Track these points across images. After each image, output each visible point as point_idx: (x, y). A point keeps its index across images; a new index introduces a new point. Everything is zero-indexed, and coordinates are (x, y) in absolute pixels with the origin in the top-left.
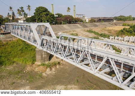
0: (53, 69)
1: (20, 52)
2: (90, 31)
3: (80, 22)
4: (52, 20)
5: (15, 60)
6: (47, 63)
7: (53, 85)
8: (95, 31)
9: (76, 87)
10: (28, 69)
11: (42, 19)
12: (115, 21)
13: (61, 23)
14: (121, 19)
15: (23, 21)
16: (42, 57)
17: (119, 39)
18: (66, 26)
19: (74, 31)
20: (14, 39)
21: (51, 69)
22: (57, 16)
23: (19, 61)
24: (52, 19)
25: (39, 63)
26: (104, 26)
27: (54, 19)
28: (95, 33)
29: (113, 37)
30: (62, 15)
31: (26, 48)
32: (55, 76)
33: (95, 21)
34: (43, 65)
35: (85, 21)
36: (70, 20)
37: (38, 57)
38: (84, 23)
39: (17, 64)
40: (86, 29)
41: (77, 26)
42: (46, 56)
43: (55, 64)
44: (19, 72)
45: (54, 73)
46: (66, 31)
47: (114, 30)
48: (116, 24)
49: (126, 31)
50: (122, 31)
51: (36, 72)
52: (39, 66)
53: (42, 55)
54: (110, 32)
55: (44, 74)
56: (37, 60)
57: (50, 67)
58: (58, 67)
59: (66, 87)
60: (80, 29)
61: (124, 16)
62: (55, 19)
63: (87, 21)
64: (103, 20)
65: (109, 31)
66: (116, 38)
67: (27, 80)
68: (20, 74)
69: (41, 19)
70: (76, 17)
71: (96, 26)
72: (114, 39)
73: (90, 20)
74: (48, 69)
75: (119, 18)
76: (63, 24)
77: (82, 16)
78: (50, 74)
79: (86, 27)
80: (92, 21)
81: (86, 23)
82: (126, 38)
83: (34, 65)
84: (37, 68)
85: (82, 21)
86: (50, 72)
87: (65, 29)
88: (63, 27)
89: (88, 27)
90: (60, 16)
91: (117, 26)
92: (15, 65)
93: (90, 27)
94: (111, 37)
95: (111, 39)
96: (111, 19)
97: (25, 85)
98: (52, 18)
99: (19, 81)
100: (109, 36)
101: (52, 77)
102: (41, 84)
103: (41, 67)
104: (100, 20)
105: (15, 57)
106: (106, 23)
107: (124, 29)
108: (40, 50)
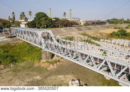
0: (55, 65)
1: (27, 52)
2: (84, 34)
3: (76, 25)
4: (50, 24)
5: (25, 58)
6: (50, 60)
7: (55, 75)
8: (88, 35)
9: (71, 76)
10: (37, 65)
11: (42, 23)
12: (107, 24)
13: (58, 27)
14: (113, 22)
17: (108, 42)
18: (63, 30)
19: (70, 34)
20: (20, 42)
21: (53, 65)
22: (55, 20)
23: (28, 59)
24: (50, 23)
25: (45, 61)
26: (98, 29)
27: (52, 23)
29: (103, 40)
30: (59, 19)
31: (31, 49)
32: (56, 69)
33: (89, 25)
34: (47, 62)
35: (81, 23)
36: (67, 24)
37: (43, 56)
38: (79, 26)
39: (27, 61)
40: (81, 32)
41: (73, 29)
42: (49, 55)
43: (56, 62)
44: (30, 67)
45: (56, 67)
46: (63, 34)
47: (105, 33)
48: (108, 27)
50: (111, 34)
51: (42, 67)
52: (44, 63)
53: (46, 55)
55: (48, 68)
56: (42, 58)
57: (53, 63)
58: (58, 63)
59: (64, 76)
60: (76, 32)
61: (116, 19)
62: (53, 23)
63: (82, 24)
64: (97, 23)
65: (101, 34)
66: (106, 40)
67: (37, 72)
68: (31, 69)
69: (41, 23)
70: (72, 20)
71: (90, 29)
72: (104, 41)
73: (85, 23)
74: (51, 65)
75: (111, 21)
76: (60, 28)
77: (77, 19)
78: (53, 68)
79: (81, 30)
80: (87, 24)
81: (81, 26)
82: (114, 40)
83: (40, 62)
84: (43, 65)
85: (77, 24)
86: (53, 67)
87: (62, 32)
88: (60, 30)
90: (57, 20)
91: (109, 30)
92: (25, 62)
93: (84, 30)
94: (101, 40)
95: (101, 41)
96: (104, 23)
97: (36, 75)
98: (51, 22)
99: (31, 73)
100: (100, 39)
101: (55, 70)
102: (47, 75)
103: (46, 63)
104: (93, 23)
105: (24, 56)
106: (99, 26)
108: (45, 51)
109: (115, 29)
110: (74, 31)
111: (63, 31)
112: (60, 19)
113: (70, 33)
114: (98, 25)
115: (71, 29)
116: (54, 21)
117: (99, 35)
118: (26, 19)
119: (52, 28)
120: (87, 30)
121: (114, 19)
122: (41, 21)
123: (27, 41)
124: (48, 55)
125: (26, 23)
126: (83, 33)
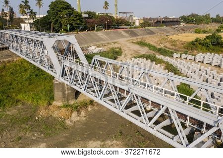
0: (83, 113)
1: (26, 83)
2: (142, 44)
3: (126, 25)
4: (78, 24)
5: (20, 97)
6: (72, 102)
7: (82, 140)
8: (149, 44)
9: (118, 143)
10: (42, 113)
11: (62, 22)
12: (182, 24)
13: (93, 29)
14: (193, 20)
15: (29, 25)
16: (64, 94)
17: (188, 59)
18: (102, 34)
19: (115, 43)
20: (15, 60)
21: (79, 113)
22: (87, 16)
23: (27, 99)
24: (78, 22)
25: (60, 104)
26: (165, 33)
27: (81, 21)
28: (149, 46)
29: (179, 55)
30: (94, 14)
31: (36, 75)
32: (85, 124)
33: (150, 25)
34: (66, 106)
35: (134, 23)
36: (110, 23)
37: (58, 94)
38: (132, 28)
39: (23, 104)
41: (120, 33)
42: (70, 91)
43: (85, 105)
44: (28, 119)
45: (84, 119)
46: (102, 42)
47: (181, 41)
48: (184, 31)
49: (200, 44)
50: (193, 43)
51: (55, 119)
52: (60, 107)
53: (63, 91)
54: (174, 45)
55: (68, 122)
56: (55, 98)
57: (77, 109)
58: (90, 109)
59: (103, 143)
60: (126, 39)
61: (197, 15)
62: (83, 22)
63: (137, 24)
64: (163, 22)
65: (173, 43)
66: (184, 56)
67: (42, 132)
68: (29, 123)
69: (60, 22)
70: (119, 16)
71: (152, 33)
72: (181, 57)
73: (142, 22)
74: (74, 114)
75: (190, 18)
76: (97, 30)
77: (128, 15)
78: (78, 121)
79: (136, 35)
80: (146, 23)
81: (136, 27)
82: (200, 56)
83: (51, 108)
84: (56, 113)
85: (128, 24)
86: (78, 119)
87: (100, 39)
88: (96, 35)
89: (138, 35)
90: (91, 15)
91: (185, 34)
92: (20, 106)
93: (141, 35)
94: (175, 55)
95: (175, 57)
96: (177, 21)
97: (38, 142)
98: (79, 19)
99: (28, 135)
100: (172, 53)
101: (82, 126)
102: (63, 139)
103: (63, 110)
104: (158, 23)
105: (19, 91)
106: (168, 28)
107: (196, 40)
108: (60, 83)
109: (196, 32)
110: (123, 37)
111: (102, 37)
112: (97, 14)
113: (116, 41)
114: (166, 26)
115: (118, 33)
116: (86, 18)
117: (168, 45)
118: (32, 14)
119: (81, 30)
120: (145, 35)
121: (193, 15)
122: (61, 18)
123: (27, 59)
124: (67, 92)
125: (32, 21)
126: (139, 40)
